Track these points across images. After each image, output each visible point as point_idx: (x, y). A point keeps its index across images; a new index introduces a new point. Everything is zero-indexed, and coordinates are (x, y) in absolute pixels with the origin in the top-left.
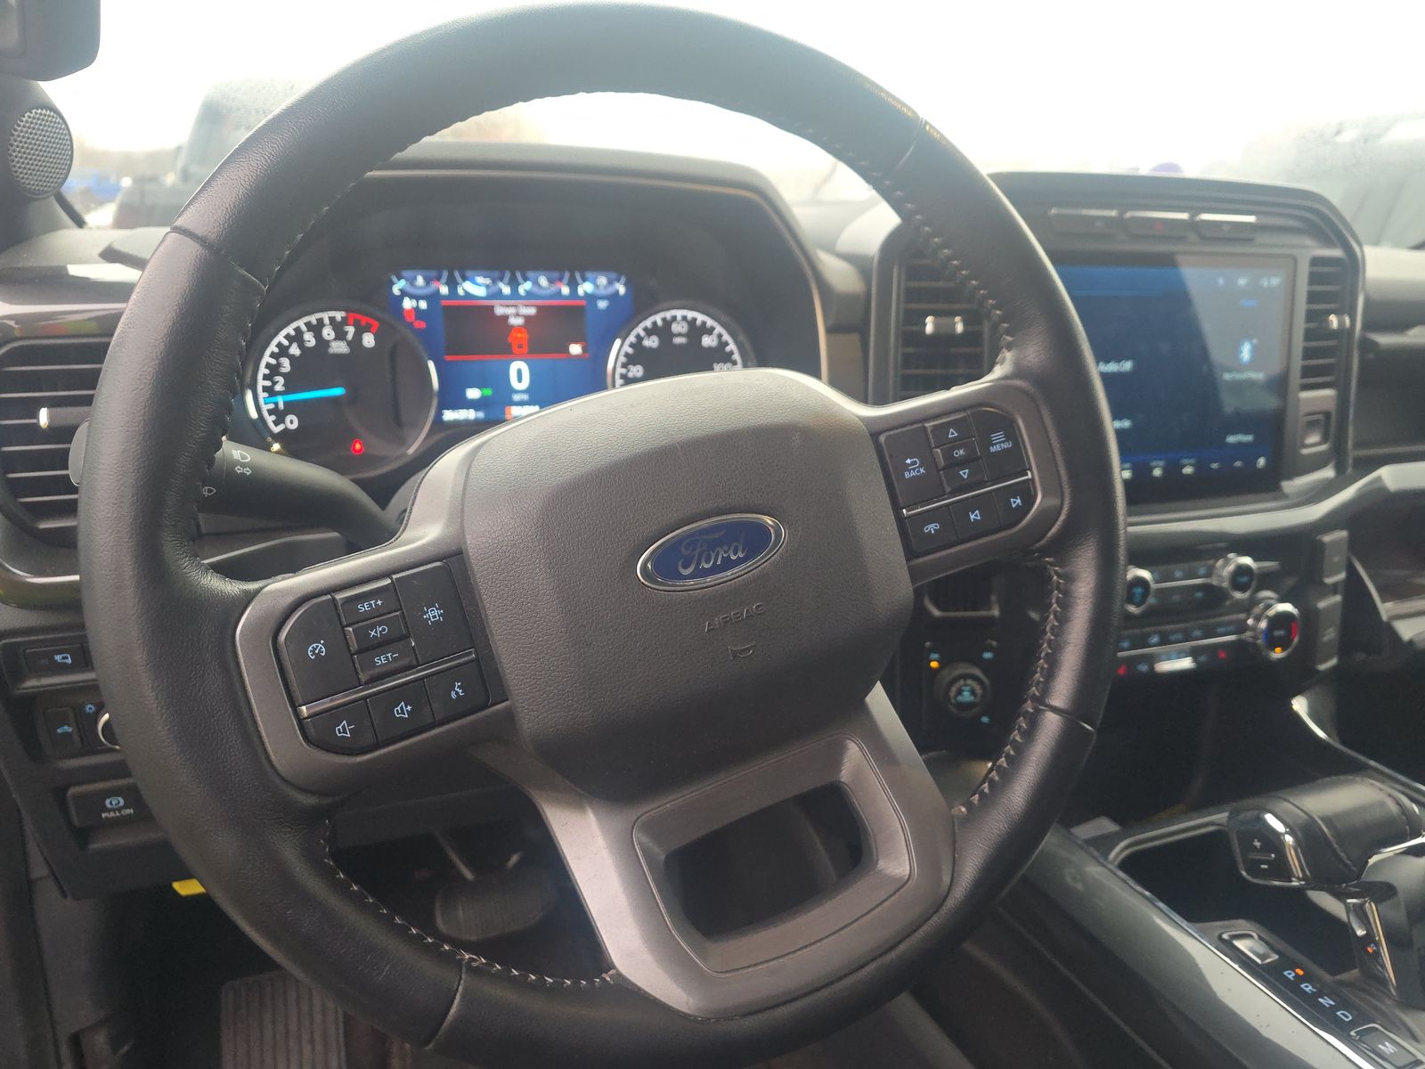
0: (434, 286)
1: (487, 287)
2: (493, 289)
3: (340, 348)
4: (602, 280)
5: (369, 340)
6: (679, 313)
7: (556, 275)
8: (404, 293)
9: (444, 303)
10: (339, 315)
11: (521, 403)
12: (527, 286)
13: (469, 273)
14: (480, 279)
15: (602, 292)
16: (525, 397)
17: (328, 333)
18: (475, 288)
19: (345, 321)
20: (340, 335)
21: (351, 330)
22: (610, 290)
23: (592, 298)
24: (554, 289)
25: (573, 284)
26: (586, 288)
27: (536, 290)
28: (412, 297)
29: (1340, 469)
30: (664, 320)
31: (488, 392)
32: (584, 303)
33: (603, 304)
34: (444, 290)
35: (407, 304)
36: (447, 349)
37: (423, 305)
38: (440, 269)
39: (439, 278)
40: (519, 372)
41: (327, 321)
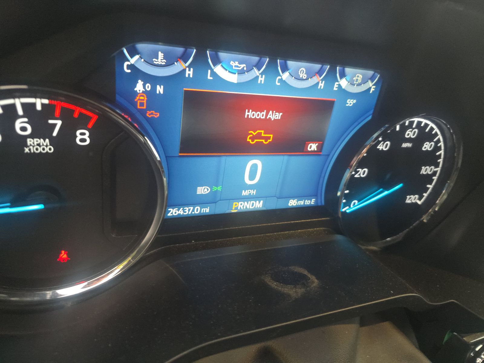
0: (178, 67)
1: (241, 72)
2: (247, 77)
7: (316, 66)
9: (189, 89)
10: (39, 103)
11: (249, 197)
13: (223, 55)
15: (356, 89)
16: (253, 192)
17: (22, 125)
18: (227, 72)
19: (48, 111)
20: (39, 130)
22: (363, 88)
23: (345, 94)
24: (311, 81)
26: (343, 82)
27: (294, 82)
28: (146, 78)
31: (218, 189)
32: (334, 98)
33: (351, 102)
34: (190, 73)
35: (139, 87)
36: (182, 143)
37: (160, 89)
38: (186, 44)
39: (184, 58)
40: (254, 168)
41: (20, 112)
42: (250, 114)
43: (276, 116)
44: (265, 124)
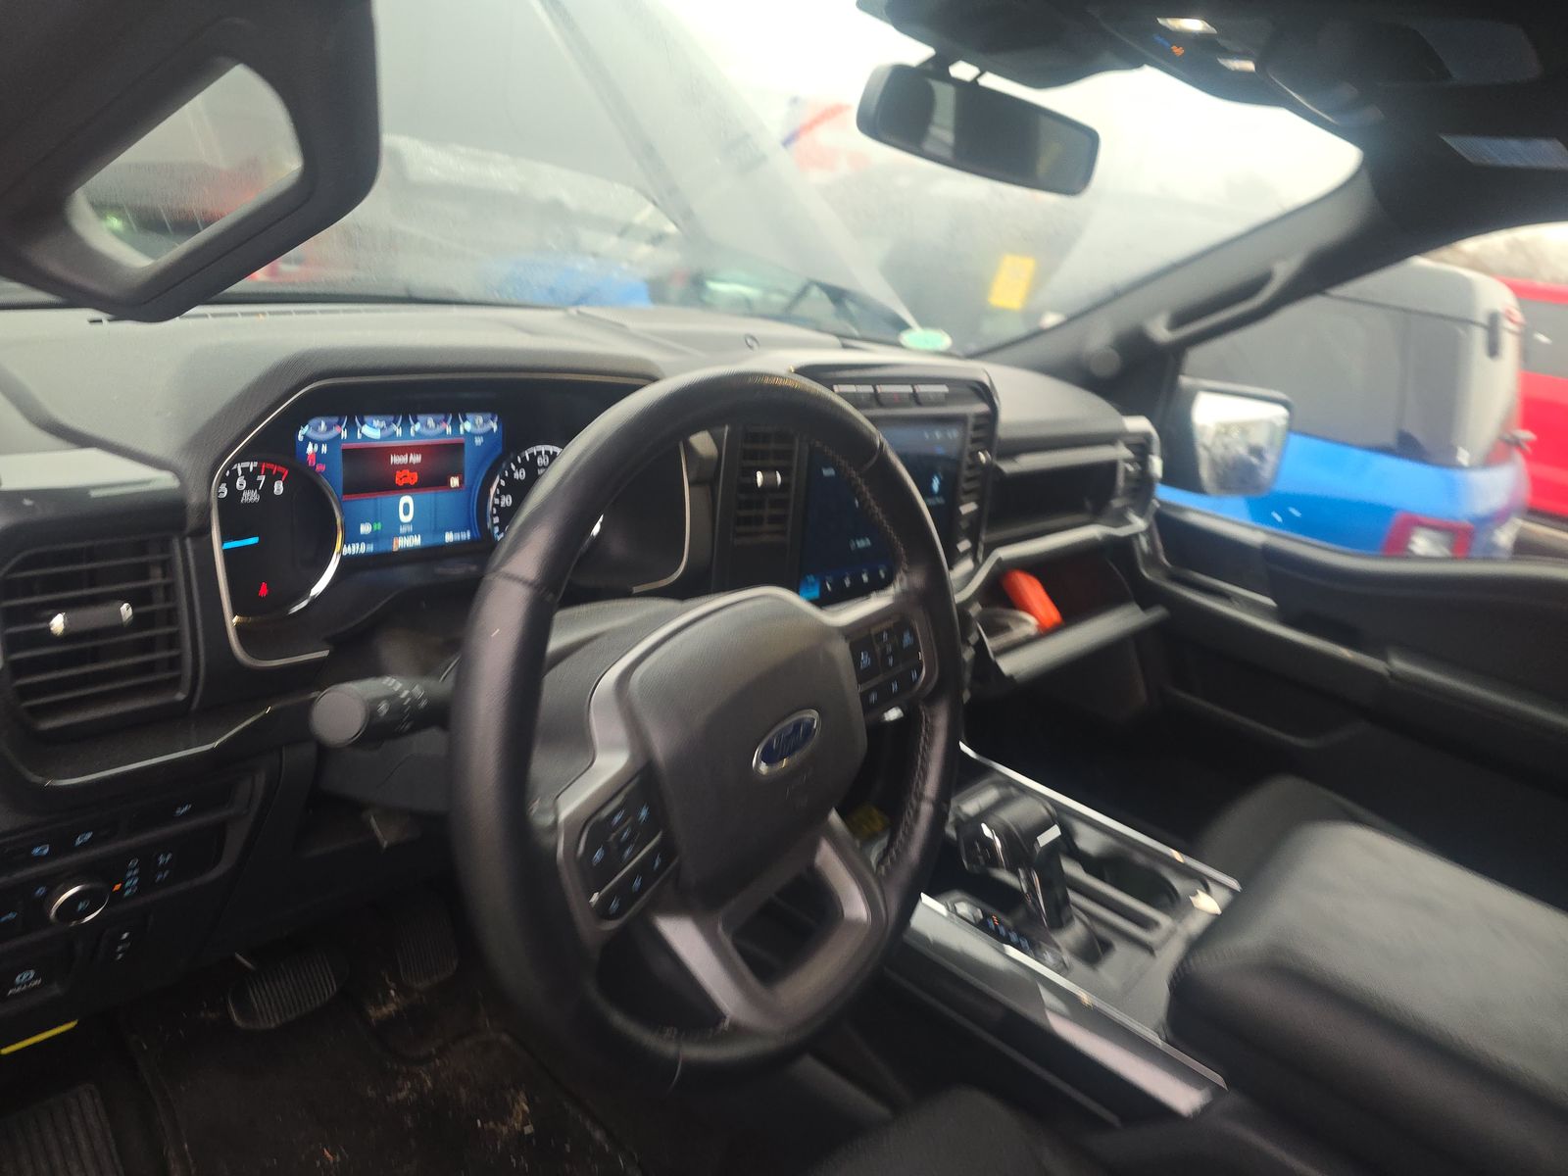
0: (335, 431)
1: (382, 429)
2: (388, 432)
3: (251, 496)
4: (480, 419)
5: (279, 488)
6: (543, 448)
7: (441, 417)
8: (307, 439)
9: (345, 445)
10: (252, 466)
11: (407, 535)
12: (418, 427)
13: (367, 419)
14: (376, 423)
15: (480, 430)
16: (410, 528)
17: (241, 483)
18: (372, 431)
19: (257, 471)
20: (252, 484)
21: (262, 478)
22: (486, 428)
23: (471, 435)
24: (439, 429)
25: (456, 424)
26: (467, 426)
27: (425, 431)
28: (314, 442)
29: (975, 560)
30: (531, 455)
31: (378, 526)
32: (462, 439)
33: (479, 441)
34: (344, 434)
35: (310, 449)
36: (344, 489)
37: (324, 449)
38: (341, 415)
39: (340, 424)
40: (406, 506)
41: (240, 473)
42: (395, 460)
43: (416, 459)
44: (409, 466)
